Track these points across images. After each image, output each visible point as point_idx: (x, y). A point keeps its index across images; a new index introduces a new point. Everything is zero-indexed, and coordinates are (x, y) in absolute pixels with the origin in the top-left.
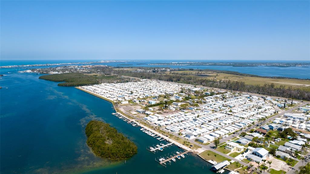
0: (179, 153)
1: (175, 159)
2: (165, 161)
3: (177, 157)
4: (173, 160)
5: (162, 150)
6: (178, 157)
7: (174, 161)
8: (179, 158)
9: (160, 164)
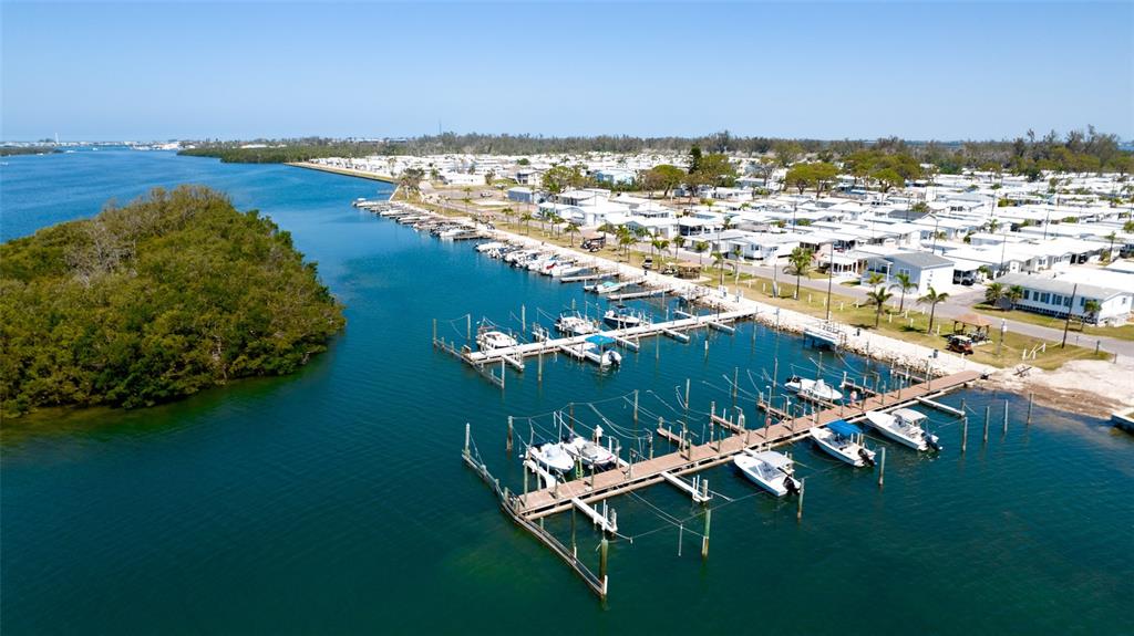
0: (837, 395)
1: (782, 461)
2: (604, 480)
3: (820, 435)
4: (743, 463)
5: (605, 360)
6: (841, 439)
7: (778, 486)
8: (852, 452)
9: (507, 517)
